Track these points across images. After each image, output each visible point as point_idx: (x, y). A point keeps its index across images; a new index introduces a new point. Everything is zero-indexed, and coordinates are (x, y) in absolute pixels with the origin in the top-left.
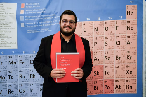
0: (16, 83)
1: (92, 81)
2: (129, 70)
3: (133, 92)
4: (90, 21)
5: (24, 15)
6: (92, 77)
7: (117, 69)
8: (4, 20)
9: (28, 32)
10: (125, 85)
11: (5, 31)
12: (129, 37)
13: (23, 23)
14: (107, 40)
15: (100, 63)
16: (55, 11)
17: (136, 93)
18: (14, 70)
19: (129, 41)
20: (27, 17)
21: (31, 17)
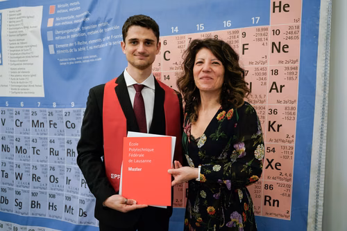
0: (43, 163)
2: (272, 160)
3: (281, 216)
4: (178, 33)
5: (53, 29)
8: (24, 42)
9: (61, 64)
10: (260, 197)
11: (25, 62)
12: (276, 72)
13: (52, 46)
16: (106, 17)
17: (289, 219)
18: (41, 138)
19: (274, 83)
20: (58, 32)
21: (65, 32)
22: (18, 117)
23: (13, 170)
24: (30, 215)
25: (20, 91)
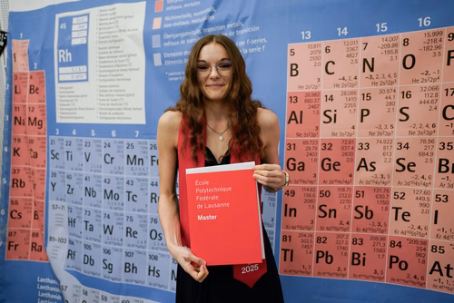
0: (141, 213)
1: (348, 236)
4: (347, 36)
5: (161, 32)
6: (348, 223)
7: (440, 206)
8: (118, 50)
9: (170, 79)
11: (119, 77)
13: (159, 54)
14: (406, 102)
15: (379, 180)
16: (239, 14)
18: (139, 180)
20: (168, 36)
21: (177, 35)
22: (108, 150)
23: (100, 221)
24: (123, 282)
25: (111, 116)
